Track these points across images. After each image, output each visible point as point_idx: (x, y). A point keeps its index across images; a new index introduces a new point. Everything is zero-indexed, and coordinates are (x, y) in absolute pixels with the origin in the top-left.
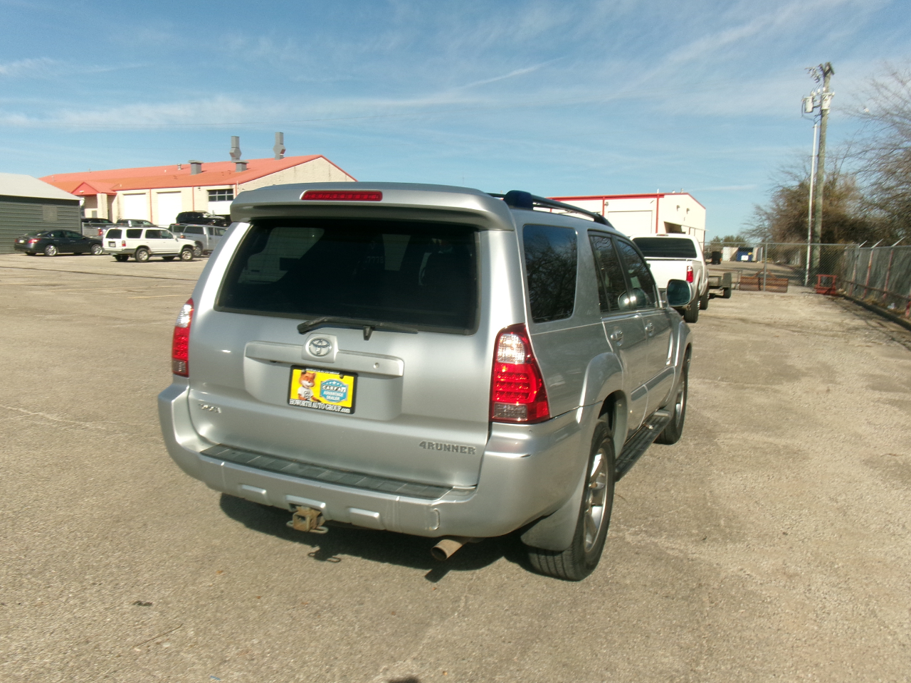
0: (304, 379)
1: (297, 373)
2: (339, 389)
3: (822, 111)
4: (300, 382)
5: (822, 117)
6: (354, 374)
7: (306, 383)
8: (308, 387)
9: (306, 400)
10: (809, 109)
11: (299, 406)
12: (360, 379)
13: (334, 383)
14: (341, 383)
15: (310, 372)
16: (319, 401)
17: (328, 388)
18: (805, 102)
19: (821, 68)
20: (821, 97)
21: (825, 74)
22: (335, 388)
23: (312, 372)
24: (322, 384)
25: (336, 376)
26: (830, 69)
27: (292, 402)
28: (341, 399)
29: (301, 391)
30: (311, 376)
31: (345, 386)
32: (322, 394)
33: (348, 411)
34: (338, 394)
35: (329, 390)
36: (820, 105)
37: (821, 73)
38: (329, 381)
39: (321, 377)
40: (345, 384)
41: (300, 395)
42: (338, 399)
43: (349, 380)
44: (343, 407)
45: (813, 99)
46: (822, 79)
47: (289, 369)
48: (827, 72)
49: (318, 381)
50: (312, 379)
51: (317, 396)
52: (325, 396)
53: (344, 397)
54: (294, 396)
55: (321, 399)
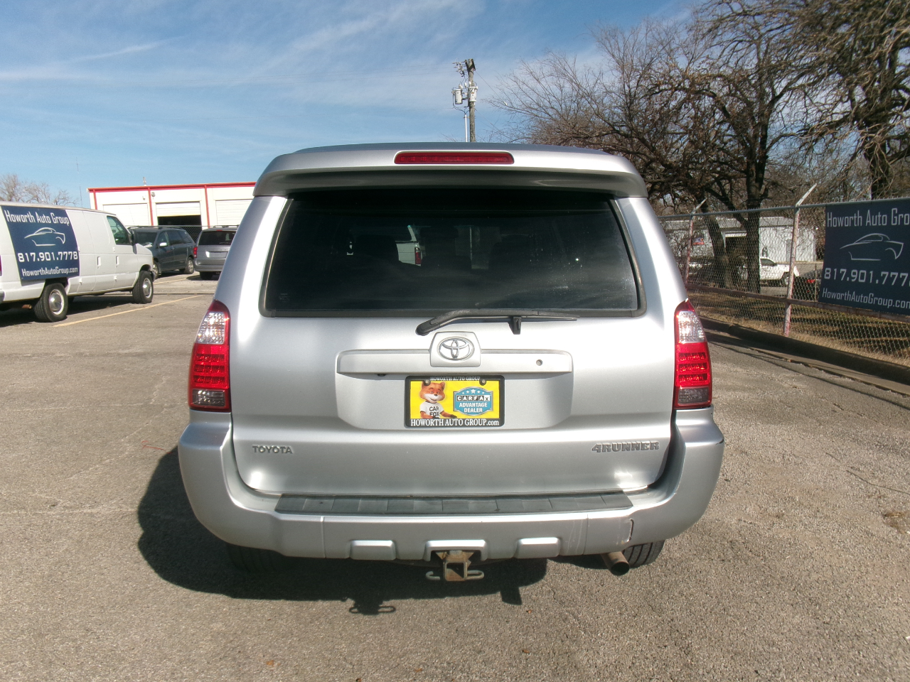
0: (428, 392)
1: (416, 386)
2: (481, 398)
3: (469, 103)
4: (422, 396)
5: (470, 108)
6: (500, 377)
7: (431, 396)
8: (435, 401)
9: (434, 417)
10: (459, 101)
11: (425, 426)
12: (507, 382)
13: (473, 391)
14: (482, 390)
15: (435, 383)
16: (454, 417)
17: (465, 398)
18: (454, 94)
19: (466, 63)
20: (469, 90)
21: (469, 70)
22: (475, 398)
23: (439, 382)
24: (456, 395)
25: (475, 383)
26: (473, 66)
27: (414, 423)
28: (485, 410)
29: (426, 407)
30: (438, 387)
31: (488, 393)
32: (456, 407)
33: (497, 423)
34: (480, 405)
35: (468, 401)
36: (468, 98)
37: (466, 68)
38: (465, 391)
39: (452, 386)
40: (488, 390)
41: (422, 412)
42: (481, 410)
43: (493, 386)
44: (488, 420)
45: (461, 91)
46: (466, 73)
47: (402, 383)
48: (471, 68)
49: (448, 392)
50: (440, 391)
51: (450, 411)
52: (462, 410)
53: (490, 406)
54: (415, 415)
55: (455, 414)
